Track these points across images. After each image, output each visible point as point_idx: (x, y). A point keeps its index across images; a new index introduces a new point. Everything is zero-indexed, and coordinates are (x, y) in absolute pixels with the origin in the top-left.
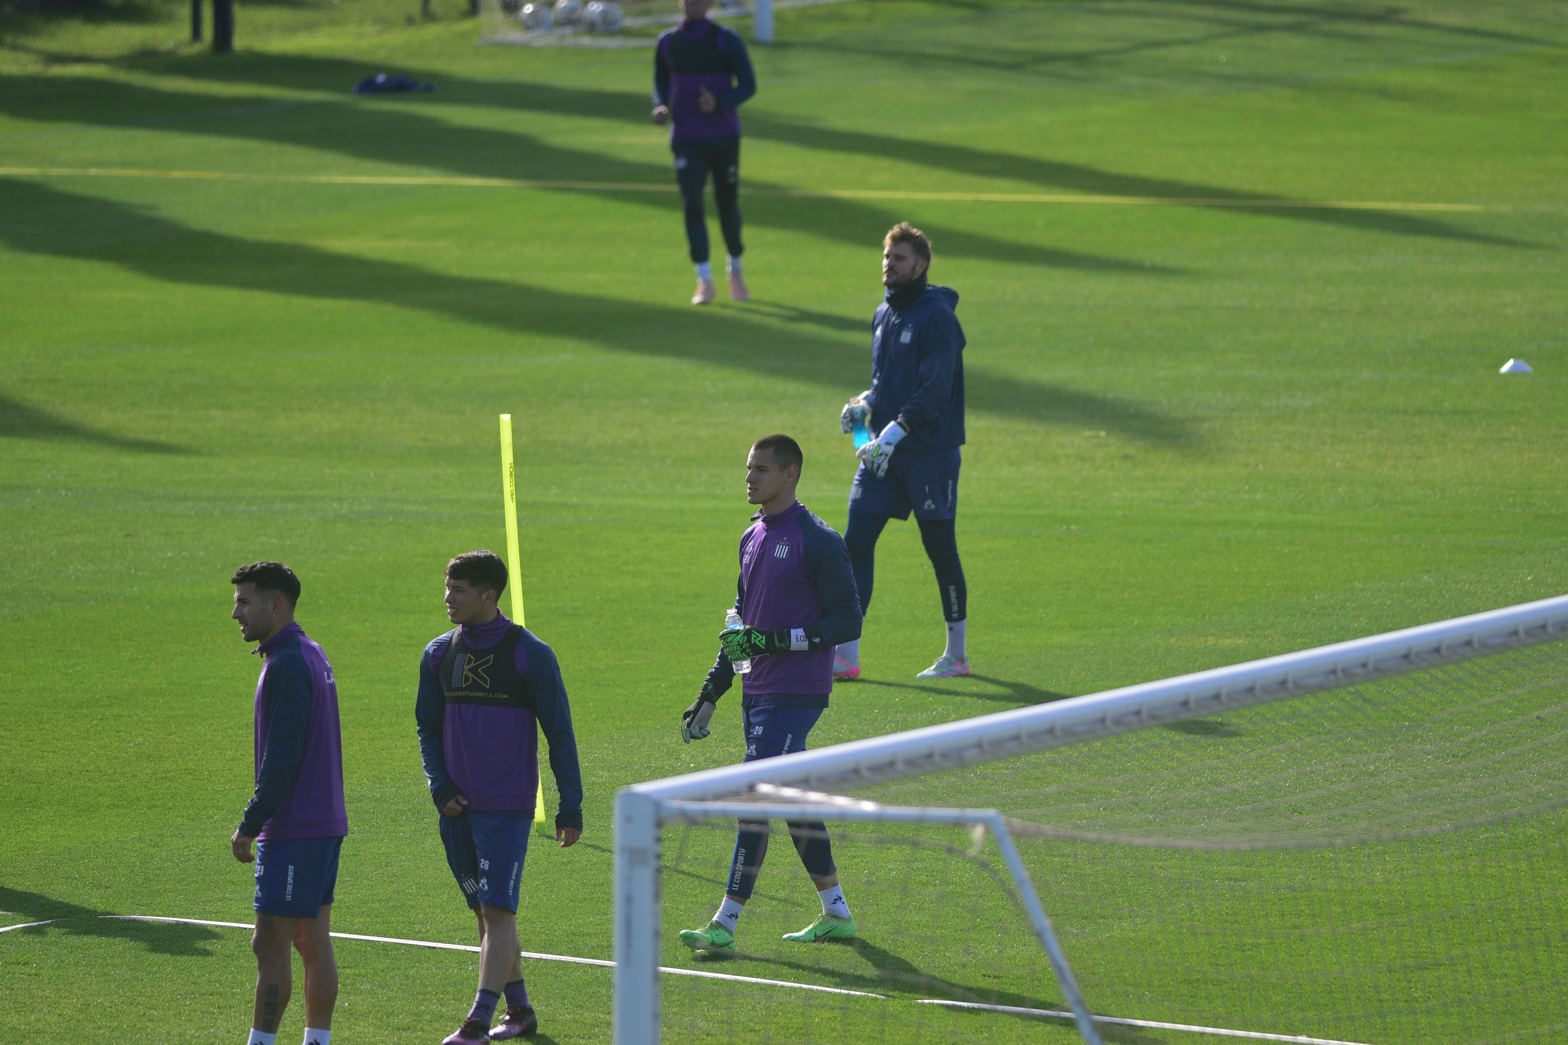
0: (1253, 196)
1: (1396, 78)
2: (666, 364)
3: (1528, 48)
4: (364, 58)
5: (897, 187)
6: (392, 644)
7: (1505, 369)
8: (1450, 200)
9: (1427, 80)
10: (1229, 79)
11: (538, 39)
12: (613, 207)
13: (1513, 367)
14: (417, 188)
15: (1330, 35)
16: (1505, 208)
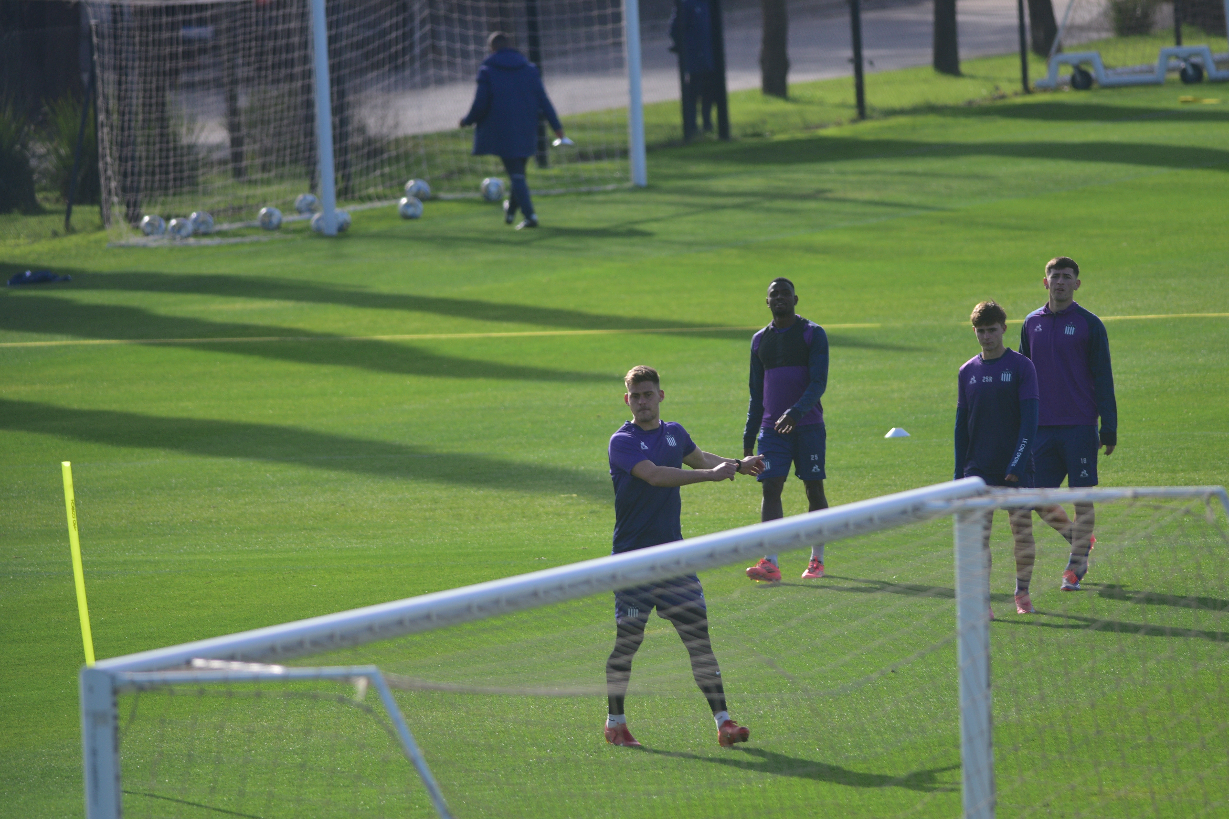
0: (702, 325)
1: (820, 238)
2: (237, 463)
3: (923, 213)
4: (18, 261)
5: (426, 332)
6: (6, 664)
7: (889, 435)
8: (856, 321)
9: (844, 238)
10: (689, 245)
11: (151, 241)
12: (202, 355)
13: (895, 432)
14: (51, 348)
15: (769, 210)
16: (897, 324)
